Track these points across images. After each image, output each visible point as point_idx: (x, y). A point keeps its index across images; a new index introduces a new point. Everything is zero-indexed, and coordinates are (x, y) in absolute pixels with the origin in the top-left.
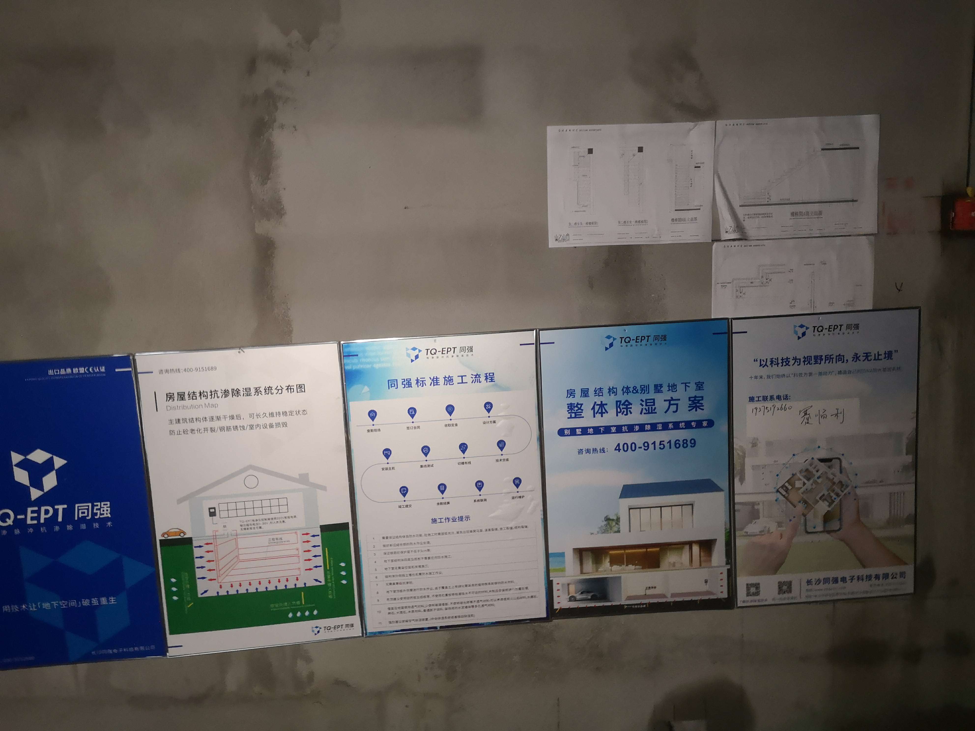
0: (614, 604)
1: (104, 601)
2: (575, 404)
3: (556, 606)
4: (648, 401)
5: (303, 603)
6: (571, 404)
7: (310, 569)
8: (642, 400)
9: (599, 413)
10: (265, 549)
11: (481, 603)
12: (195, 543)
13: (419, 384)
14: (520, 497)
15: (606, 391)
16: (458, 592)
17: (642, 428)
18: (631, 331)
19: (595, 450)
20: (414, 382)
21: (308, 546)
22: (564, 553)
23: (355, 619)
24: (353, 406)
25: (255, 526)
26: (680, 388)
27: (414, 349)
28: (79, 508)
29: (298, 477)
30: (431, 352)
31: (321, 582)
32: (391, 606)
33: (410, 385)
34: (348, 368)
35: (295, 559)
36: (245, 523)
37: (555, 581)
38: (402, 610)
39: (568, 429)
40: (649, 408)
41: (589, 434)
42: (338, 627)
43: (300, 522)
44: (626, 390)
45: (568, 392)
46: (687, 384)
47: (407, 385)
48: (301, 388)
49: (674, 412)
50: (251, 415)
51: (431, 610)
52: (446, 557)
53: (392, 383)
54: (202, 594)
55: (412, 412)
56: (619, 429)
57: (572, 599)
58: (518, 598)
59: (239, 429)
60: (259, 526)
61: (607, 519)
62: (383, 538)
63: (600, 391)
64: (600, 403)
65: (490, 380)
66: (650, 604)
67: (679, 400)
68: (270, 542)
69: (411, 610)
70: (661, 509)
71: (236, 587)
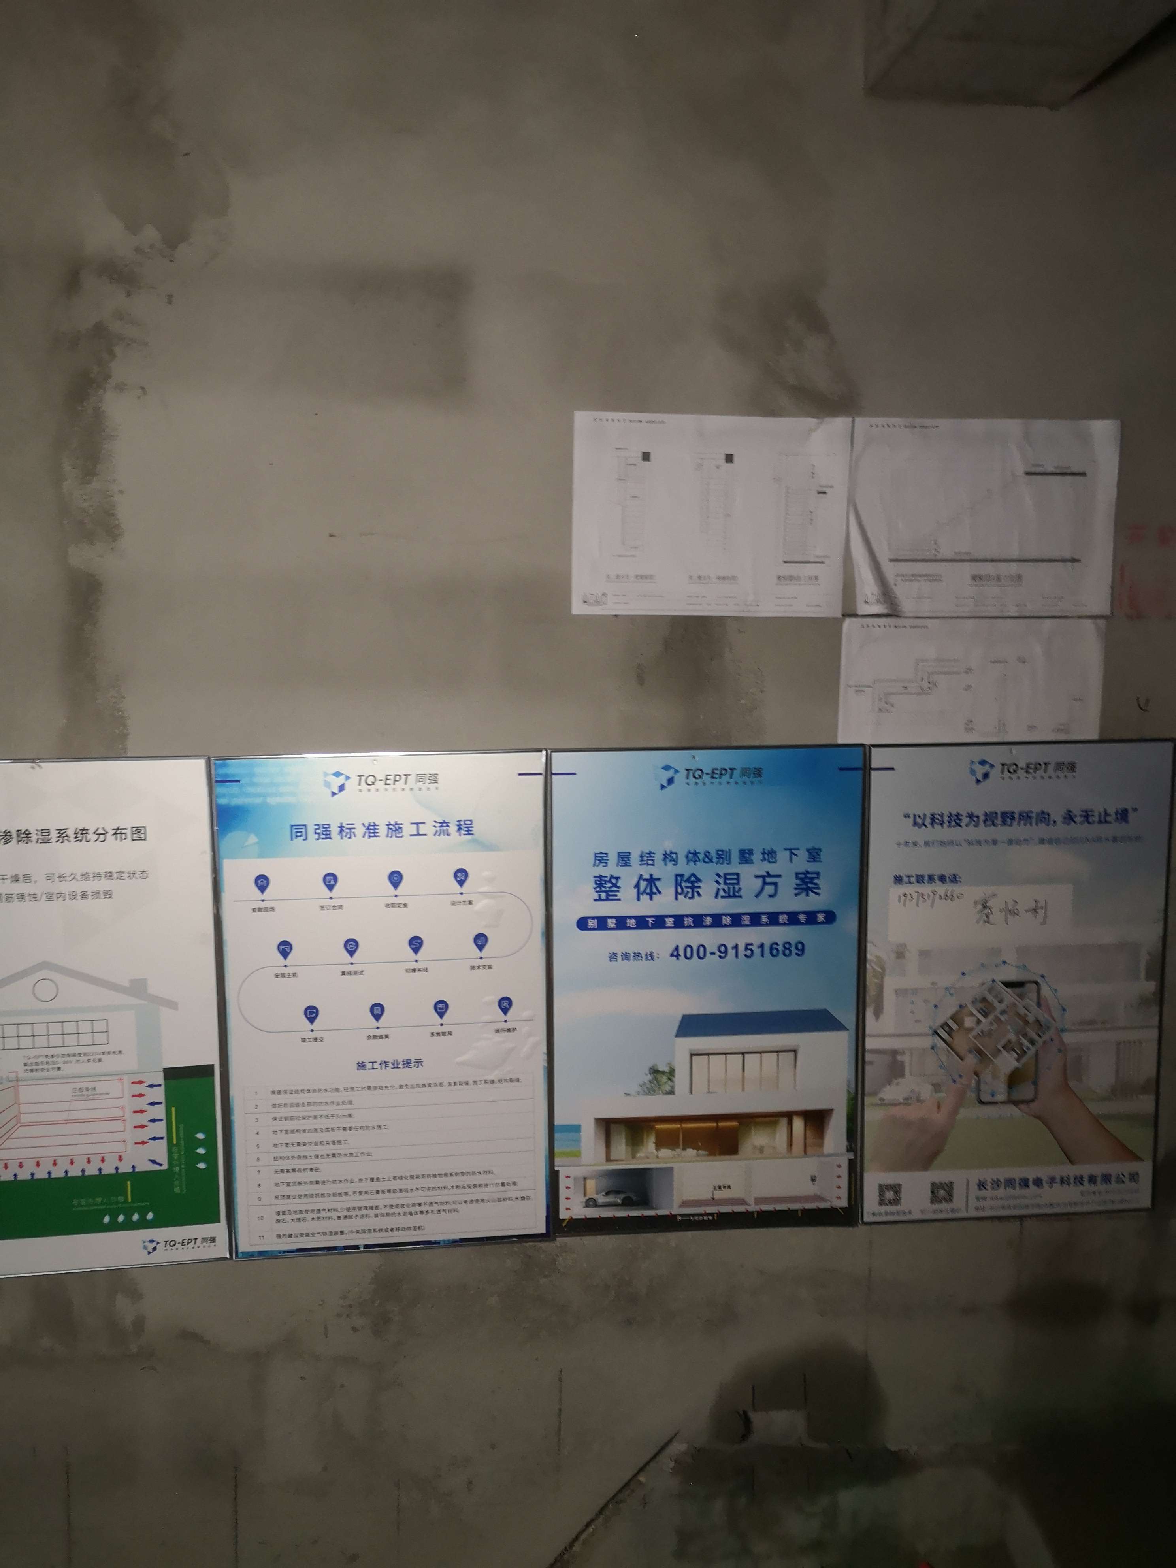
0: (661, 1212)
2: (606, 877)
3: (564, 1215)
4: (728, 877)
5: (130, 1200)
6: (601, 876)
7: (144, 1143)
8: (718, 875)
9: (648, 894)
10: (66, 1106)
11: (436, 1207)
13: (344, 834)
14: (509, 1030)
15: (658, 857)
16: (397, 1188)
17: (717, 921)
18: (704, 759)
19: (637, 955)
20: (335, 831)
21: (142, 1103)
22: (580, 1126)
23: (219, 1230)
24: (228, 866)
25: (51, 1067)
26: (783, 856)
27: (338, 774)
29: (127, 984)
30: (367, 780)
31: (161, 1165)
32: (280, 1209)
33: (327, 835)
34: (222, 801)
35: (119, 1125)
36: (32, 1060)
37: (563, 1172)
38: (300, 1215)
39: (593, 918)
40: (729, 888)
41: (630, 928)
42: (190, 1241)
43: (129, 1062)
44: (693, 856)
45: (596, 857)
46: (793, 851)
47: (322, 834)
48: (139, 832)
49: (770, 896)
50: (49, 877)
51: (351, 1217)
52: (379, 1127)
53: (298, 831)
55: (330, 881)
56: (679, 922)
57: (591, 1203)
58: (499, 1200)
59: (27, 898)
60: (57, 1066)
61: (654, 1071)
62: (273, 1092)
63: (651, 857)
64: (648, 877)
65: (466, 831)
66: (720, 1215)
67: (779, 876)
68: (74, 1094)
69: (315, 1215)
70: (744, 1057)
71: (13, 1168)
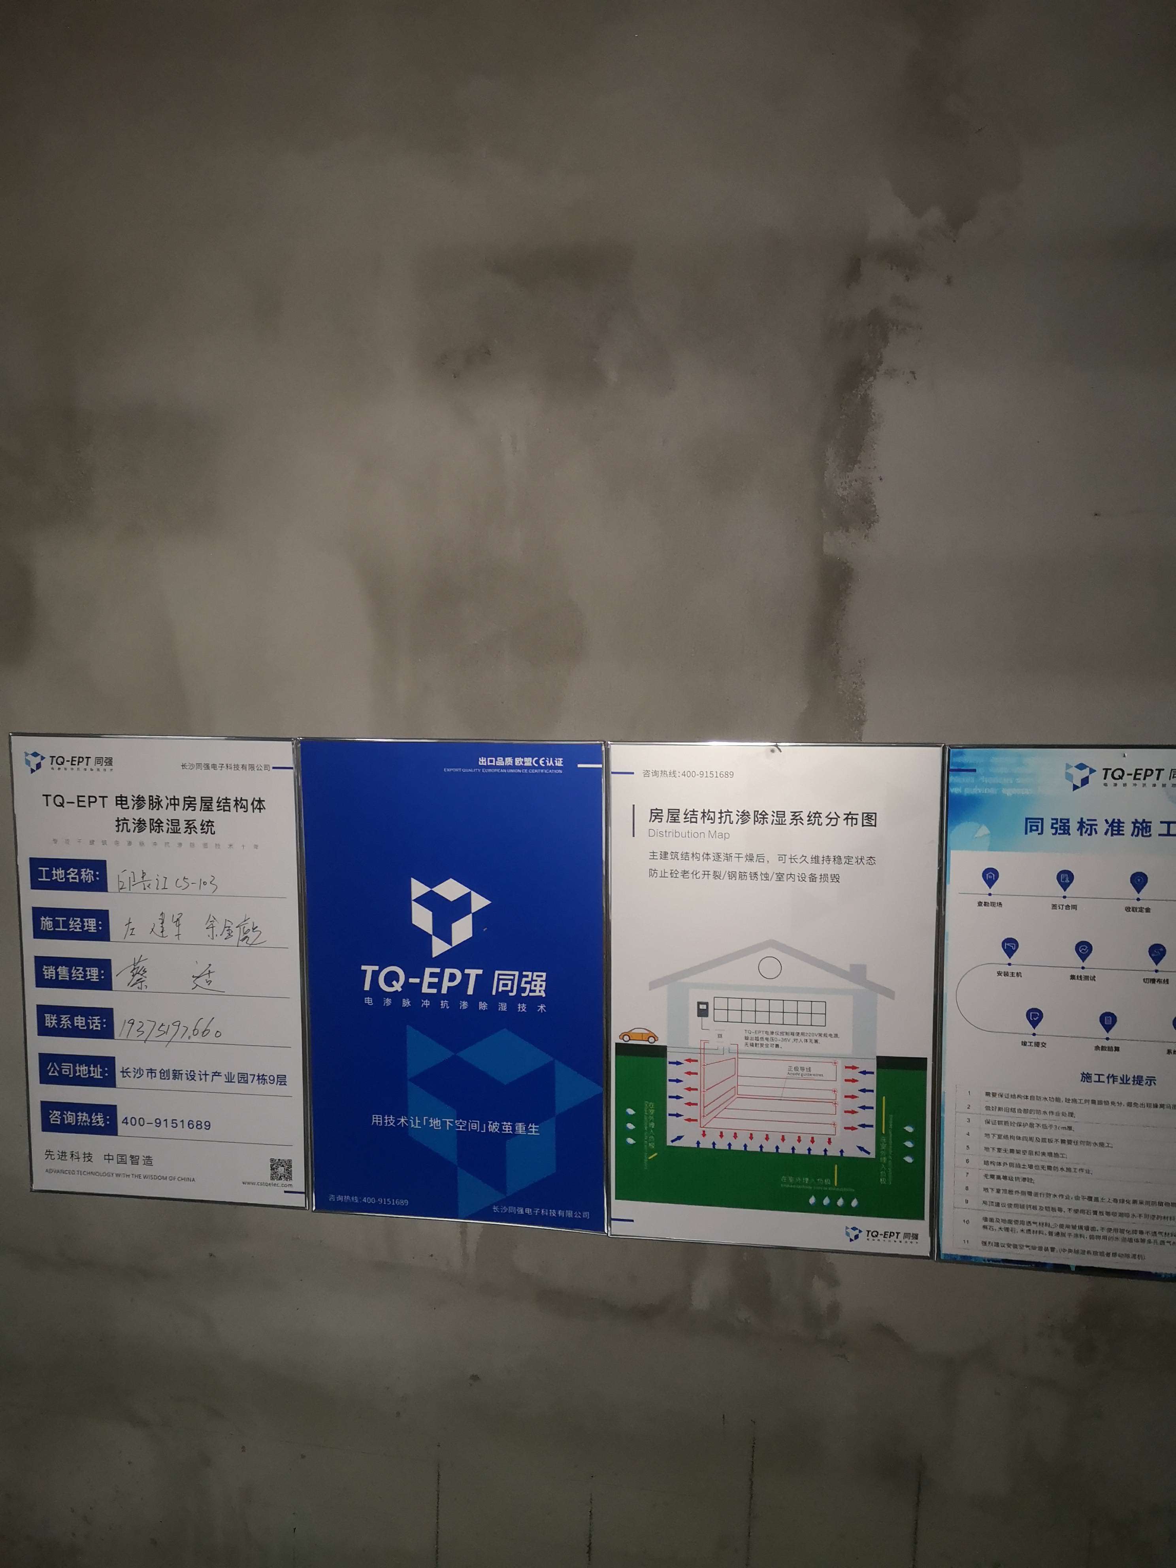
1: (520, 1128)
5: (836, 1184)
7: (853, 1129)
10: (780, 1082)
11: (1159, 1238)
12: (670, 1057)
13: (1084, 830)
16: (1118, 1211)
20: (1074, 826)
21: (853, 1088)
23: (921, 1227)
24: (955, 857)
25: (769, 1043)
27: (1081, 767)
28: (501, 977)
29: (848, 969)
30: (1115, 775)
31: (869, 1153)
32: (989, 1215)
33: (1066, 831)
34: (954, 790)
35: (830, 1108)
36: (754, 1035)
38: (1008, 1225)
42: (892, 1234)
43: (844, 1046)
47: (1060, 829)
48: (870, 818)
50: (782, 857)
51: (1063, 1235)
52: (1102, 1144)
53: (1033, 825)
54: (673, 1141)
55: (1065, 879)
59: (759, 877)
60: (775, 1043)
62: (988, 1094)
68: (790, 1072)
69: (1026, 1227)
71: (728, 1138)
